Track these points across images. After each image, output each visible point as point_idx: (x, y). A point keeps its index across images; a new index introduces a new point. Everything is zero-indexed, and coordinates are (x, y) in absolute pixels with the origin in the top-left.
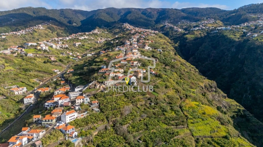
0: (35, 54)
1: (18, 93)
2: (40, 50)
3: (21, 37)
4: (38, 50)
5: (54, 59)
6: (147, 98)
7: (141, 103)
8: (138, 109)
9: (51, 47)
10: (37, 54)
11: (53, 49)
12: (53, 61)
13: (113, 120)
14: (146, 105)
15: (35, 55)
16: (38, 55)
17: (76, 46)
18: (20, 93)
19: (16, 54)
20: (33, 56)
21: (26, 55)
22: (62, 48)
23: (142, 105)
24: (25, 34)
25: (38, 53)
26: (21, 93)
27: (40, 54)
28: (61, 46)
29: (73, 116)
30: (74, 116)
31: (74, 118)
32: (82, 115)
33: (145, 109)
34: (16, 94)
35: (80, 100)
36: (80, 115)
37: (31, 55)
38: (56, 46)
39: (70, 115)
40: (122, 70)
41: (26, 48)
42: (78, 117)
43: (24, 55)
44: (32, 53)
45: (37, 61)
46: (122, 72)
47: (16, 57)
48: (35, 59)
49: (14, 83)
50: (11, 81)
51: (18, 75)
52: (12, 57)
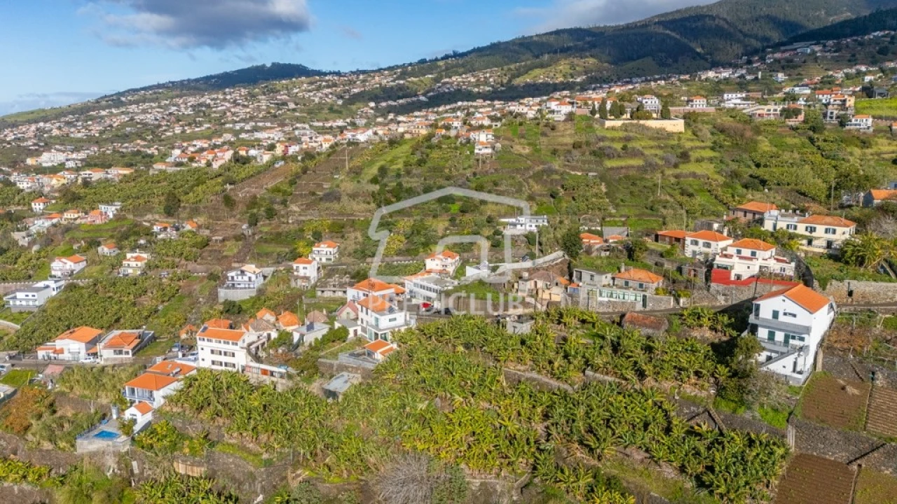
0: (887, 118)
15: (888, 123)
19: (801, 117)
20: (871, 130)
21: (842, 123)
29: (225, 354)
30: (233, 355)
31: (234, 366)
35: (367, 313)
36: (255, 364)
37: (864, 123)
39: (215, 345)
40: (839, 230)
41: (880, 94)
42: (248, 369)
43: (835, 122)
44: (874, 117)
45: (869, 151)
46: (829, 244)
47: (792, 128)
48: (865, 143)
49: (634, 219)
50: (632, 212)
51: (690, 195)
52: (769, 129)
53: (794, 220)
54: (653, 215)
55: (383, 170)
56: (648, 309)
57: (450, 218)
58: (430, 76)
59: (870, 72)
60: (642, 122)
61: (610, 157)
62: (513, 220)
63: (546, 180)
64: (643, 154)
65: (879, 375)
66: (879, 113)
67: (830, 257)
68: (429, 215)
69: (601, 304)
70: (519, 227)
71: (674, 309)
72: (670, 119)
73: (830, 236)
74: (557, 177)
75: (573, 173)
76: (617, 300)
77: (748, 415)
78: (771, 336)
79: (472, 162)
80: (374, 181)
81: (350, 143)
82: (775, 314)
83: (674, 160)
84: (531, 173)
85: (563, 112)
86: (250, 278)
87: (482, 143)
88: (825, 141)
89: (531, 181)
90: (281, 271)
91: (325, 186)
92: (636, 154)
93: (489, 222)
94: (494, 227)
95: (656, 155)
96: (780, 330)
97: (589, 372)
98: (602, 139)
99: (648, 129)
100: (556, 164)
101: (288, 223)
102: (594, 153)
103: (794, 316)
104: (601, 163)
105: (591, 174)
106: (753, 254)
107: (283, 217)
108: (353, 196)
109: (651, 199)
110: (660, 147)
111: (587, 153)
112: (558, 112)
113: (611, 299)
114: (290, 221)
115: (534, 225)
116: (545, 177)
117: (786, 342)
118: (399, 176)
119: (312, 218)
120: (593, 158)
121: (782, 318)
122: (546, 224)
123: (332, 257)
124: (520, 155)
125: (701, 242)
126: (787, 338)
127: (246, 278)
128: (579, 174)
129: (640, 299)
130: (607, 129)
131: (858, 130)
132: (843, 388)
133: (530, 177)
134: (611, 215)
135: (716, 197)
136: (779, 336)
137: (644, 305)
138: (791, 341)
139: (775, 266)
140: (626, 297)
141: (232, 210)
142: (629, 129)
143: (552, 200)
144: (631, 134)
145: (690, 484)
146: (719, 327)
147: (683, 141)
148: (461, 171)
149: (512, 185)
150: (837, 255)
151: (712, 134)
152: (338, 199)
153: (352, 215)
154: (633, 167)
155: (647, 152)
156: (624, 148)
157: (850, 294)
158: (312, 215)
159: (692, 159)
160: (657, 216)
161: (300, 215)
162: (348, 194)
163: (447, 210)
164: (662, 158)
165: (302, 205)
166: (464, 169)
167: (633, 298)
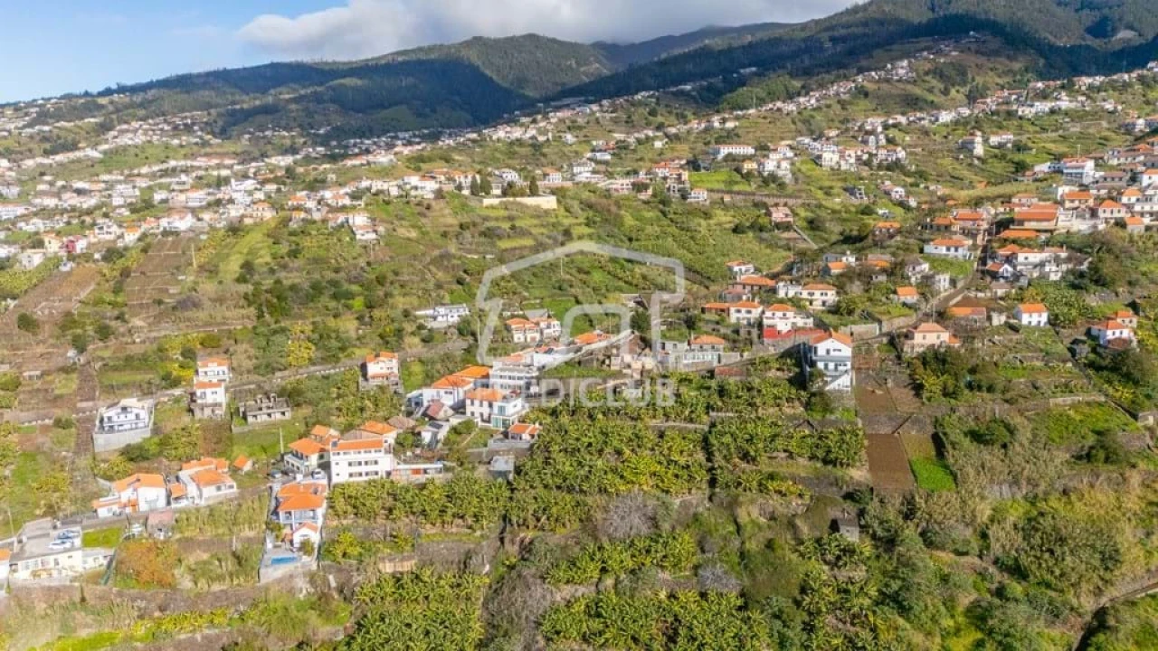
0: (718, 191)
1: (522, 340)
2: (748, 176)
3: (794, 123)
4: (742, 176)
5: (787, 215)
6: (836, 482)
7: (775, 502)
8: (732, 528)
9: (817, 160)
10: (729, 192)
11: (817, 172)
12: (778, 226)
13: (522, 535)
14: (791, 525)
15: (720, 195)
16: (727, 198)
17: (971, 151)
18: (529, 340)
19: (650, 192)
20: (708, 202)
21: (684, 197)
22: (868, 163)
23: (773, 518)
24: (814, 109)
25: (736, 188)
26: (533, 339)
27: (739, 193)
28: (865, 157)
29: (366, 463)
30: (376, 463)
31: (377, 473)
32: (417, 472)
33: (770, 545)
34: (516, 340)
35: (481, 405)
36: (402, 466)
37: (701, 196)
38: (842, 157)
39: (353, 457)
40: (830, 293)
41: (704, 168)
42: (394, 473)
43: (678, 195)
44: (708, 190)
45: (712, 222)
46: (824, 303)
47: (646, 203)
48: (707, 215)
49: (548, 300)
50: (545, 293)
51: (588, 273)
52: (626, 203)
53: (799, 289)
54: (563, 295)
55: (248, 266)
56: (722, 363)
57: (356, 316)
59: (657, 137)
60: (518, 199)
61: (500, 237)
62: (430, 312)
63: (447, 267)
64: (531, 234)
65: (889, 381)
66: (710, 186)
67: (830, 312)
68: (329, 315)
69: (687, 365)
70: (440, 319)
71: (741, 361)
72: (539, 195)
73: (824, 298)
74: (455, 262)
75: (469, 256)
76: (699, 360)
77: (833, 417)
78: (826, 366)
79: (358, 250)
80: (241, 280)
81: (166, 233)
82: (828, 352)
83: (560, 238)
84: (428, 259)
85: (428, 189)
87: (361, 228)
88: (675, 213)
89: (431, 267)
90: (165, 403)
91: (171, 291)
92: (524, 233)
93: (406, 316)
94: (414, 321)
95: (542, 234)
96: (832, 361)
97: (712, 414)
98: (486, 219)
99: (527, 207)
100: (453, 248)
101: (134, 342)
102: (483, 234)
103: (840, 350)
104: (493, 245)
105: (488, 256)
106: (784, 315)
107: (123, 335)
108: (220, 300)
109: (554, 279)
110: (542, 226)
111: (476, 235)
112: (422, 188)
113: (694, 361)
114: (138, 340)
115: (456, 315)
116: (446, 263)
117: (836, 369)
118: (272, 271)
119: (168, 332)
120: (482, 239)
121: (832, 353)
122: (467, 313)
124: (409, 239)
126: (836, 366)
127: (131, 417)
128: (476, 257)
129: (716, 357)
130: (487, 207)
131: (698, 203)
132: (873, 392)
133: (429, 264)
134: (525, 299)
135: (609, 273)
136: (831, 366)
137: (719, 362)
138: (839, 368)
139: (800, 322)
140: (705, 357)
141: (35, 334)
142: (509, 207)
143: (460, 287)
144: (514, 213)
145: (819, 465)
146: (785, 367)
147: (560, 218)
148: (351, 261)
149: (413, 274)
150: (835, 310)
151: (582, 209)
152: (196, 305)
153: (224, 324)
154: (525, 247)
155: (534, 231)
156: (513, 228)
157: (852, 334)
158: (166, 329)
159: (575, 236)
160: (567, 295)
161: (150, 331)
162: (210, 299)
163: (348, 307)
164: (549, 237)
165: (149, 317)
166: (355, 258)
167: (710, 357)
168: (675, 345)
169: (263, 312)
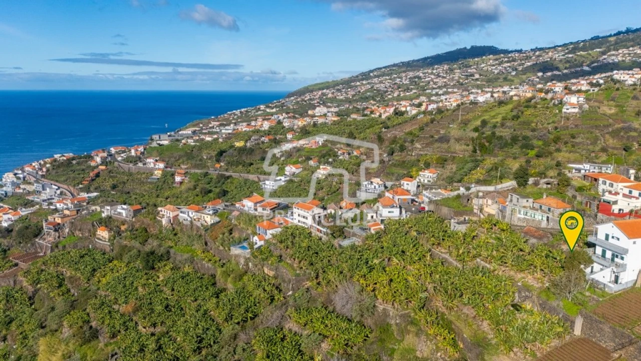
29: (304, 217)
30: (307, 218)
39: (300, 211)
55: (484, 123)
58: (598, 50)
62: (579, 166)
63: (622, 136)
68: (511, 157)
69: (519, 219)
76: (530, 218)
77: (555, 303)
78: (604, 254)
80: (476, 130)
81: (472, 103)
84: (610, 129)
86: (375, 187)
87: (572, 104)
89: (607, 136)
91: (441, 132)
93: (557, 166)
94: (560, 170)
96: (610, 250)
101: (412, 155)
103: (618, 239)
106: (640, 195)
107: (410, 151)
108: (458, 140)
113: (526, 217)
114: (413, 154)
116: (622, 134)
117: (613, 259)
118: (495, 127)
119: (427, 153)
121: (611, 240)
123: (431, 180)
124: (605, 114)
125: (608, 182)
126: (613, 256)
127: (373, 187)
133: (607, 133)
136: (609, 254)
137: (547, 224)
138: (616, 259)
140: (536, 216)
141: (381, 145)
143: (624, 152)
148: (545, 125)
149: (588, 138)
152: (448, 141)
153: (455, 153)
158: (428, 151)
161: (420, 151)
162: (455, 139)
163: (525, 154)
165: (423, 144)
166: (549, 124)
167: (540, 218)
168: (518, 199)
169: (476, 150)
